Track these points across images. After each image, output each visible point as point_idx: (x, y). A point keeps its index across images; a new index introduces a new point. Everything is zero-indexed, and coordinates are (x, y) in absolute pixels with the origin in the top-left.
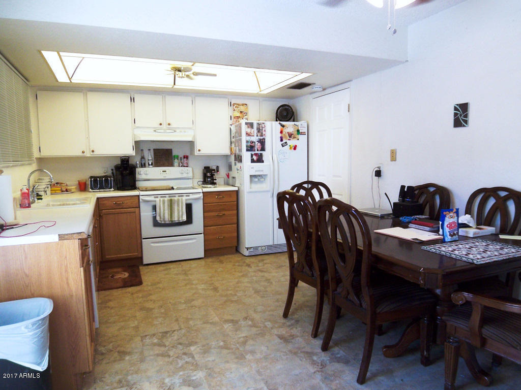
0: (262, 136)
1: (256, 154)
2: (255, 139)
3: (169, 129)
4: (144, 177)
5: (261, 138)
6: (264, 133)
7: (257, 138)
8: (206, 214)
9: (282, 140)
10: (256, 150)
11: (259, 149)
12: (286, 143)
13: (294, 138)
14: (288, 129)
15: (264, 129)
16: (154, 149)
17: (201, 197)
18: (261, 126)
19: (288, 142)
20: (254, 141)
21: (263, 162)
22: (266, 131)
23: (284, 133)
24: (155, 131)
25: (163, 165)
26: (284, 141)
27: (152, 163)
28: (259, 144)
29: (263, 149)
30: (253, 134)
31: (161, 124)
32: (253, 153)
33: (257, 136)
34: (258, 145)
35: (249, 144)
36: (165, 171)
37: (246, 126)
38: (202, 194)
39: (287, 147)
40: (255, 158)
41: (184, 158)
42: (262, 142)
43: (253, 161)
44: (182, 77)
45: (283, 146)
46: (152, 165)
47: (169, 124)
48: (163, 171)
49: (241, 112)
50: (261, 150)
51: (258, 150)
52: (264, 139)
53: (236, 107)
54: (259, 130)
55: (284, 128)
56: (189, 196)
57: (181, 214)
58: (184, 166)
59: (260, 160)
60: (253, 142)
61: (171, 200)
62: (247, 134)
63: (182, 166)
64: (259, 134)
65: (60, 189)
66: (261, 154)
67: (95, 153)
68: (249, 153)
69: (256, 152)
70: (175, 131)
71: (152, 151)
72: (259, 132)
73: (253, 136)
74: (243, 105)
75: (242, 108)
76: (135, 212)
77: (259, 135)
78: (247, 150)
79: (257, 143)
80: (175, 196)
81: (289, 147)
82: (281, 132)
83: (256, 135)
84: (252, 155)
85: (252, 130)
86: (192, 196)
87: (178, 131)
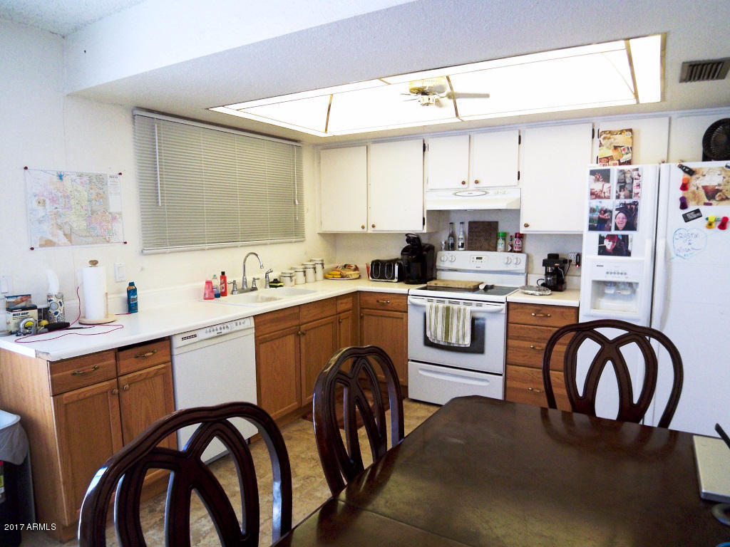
0: (630, 197)
1: (611, 238)
2: (611, 204)
3: (478, 190)
4: (447, 265)
5: (628, 201)
6: (635, 190)
7: (618, 202)
8: (512, 343)
9: (684, 205)
10: (613, 228)
11: (620, 226)
12: (697, 211)
13: (722, 200)
14: (707, 178)
15: (635, 182)
16: (470, 223)
17: (502, 310)
18: (628, 175)
19: (703, 209)
20: (610, 208)
21: (628, 254)
22: (643, 186)
23: (692, 188)
24: (455, 194)
25: (481, 249)
26: (692, 207)
27: (463, 244)
28: (621, 215)
29: (631, 225)
30: (606, 194)
31: (464, 183)
32: (605, 234)
33: (618, 197)
34: (619, 218)
35: (596, 215)
36: (481, 258)
37: (593, 177)
38: (503, 306)
39: (699, 223)
40: (608, 244)
41: (516, 237)
42: (630, 212)
43: (603, 251)
44: (428, 104)
45: (686, 218)
46: (462, 246)
47: (477, 182)
48: (477, 258)
49: (616, 148)
50: (624, 229)
51: (617, 229)
52: (636, 204)
53: (604, 138)
54: (622, 185)
55: (694, 177)
56: (481, 305)
57: (461, 333)
58: (515, 252)
59: (621, 248)
60: (606, 211)
61: (448, 309)
62: (592, 194)
63: (511, 251)
64: (622, 194)
65: (339, 273)
66: (625, 238)
67: (376, 228)
68: (596, 235)
69: (613, 232)
70: (486, 193)
71: (467, 226)
72: (622, 188)
73: (609, 198)
74: (621, 132)
75: (620, 140)
76: (402, 318)
77: (622, 196)
78: (591, 228)
79: (615, 213)
80: (459, 303)
81: (706, 223)
82: (684, 187)
83: (614, 194)
84: (601, 239)
85: (607, 185)
86: (486, 307)
87: (491, 192)
